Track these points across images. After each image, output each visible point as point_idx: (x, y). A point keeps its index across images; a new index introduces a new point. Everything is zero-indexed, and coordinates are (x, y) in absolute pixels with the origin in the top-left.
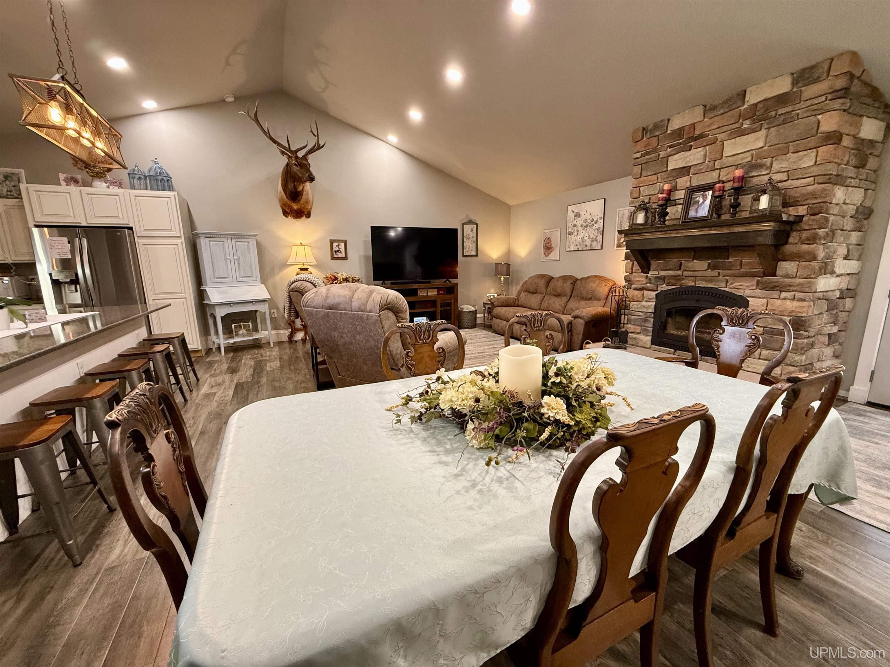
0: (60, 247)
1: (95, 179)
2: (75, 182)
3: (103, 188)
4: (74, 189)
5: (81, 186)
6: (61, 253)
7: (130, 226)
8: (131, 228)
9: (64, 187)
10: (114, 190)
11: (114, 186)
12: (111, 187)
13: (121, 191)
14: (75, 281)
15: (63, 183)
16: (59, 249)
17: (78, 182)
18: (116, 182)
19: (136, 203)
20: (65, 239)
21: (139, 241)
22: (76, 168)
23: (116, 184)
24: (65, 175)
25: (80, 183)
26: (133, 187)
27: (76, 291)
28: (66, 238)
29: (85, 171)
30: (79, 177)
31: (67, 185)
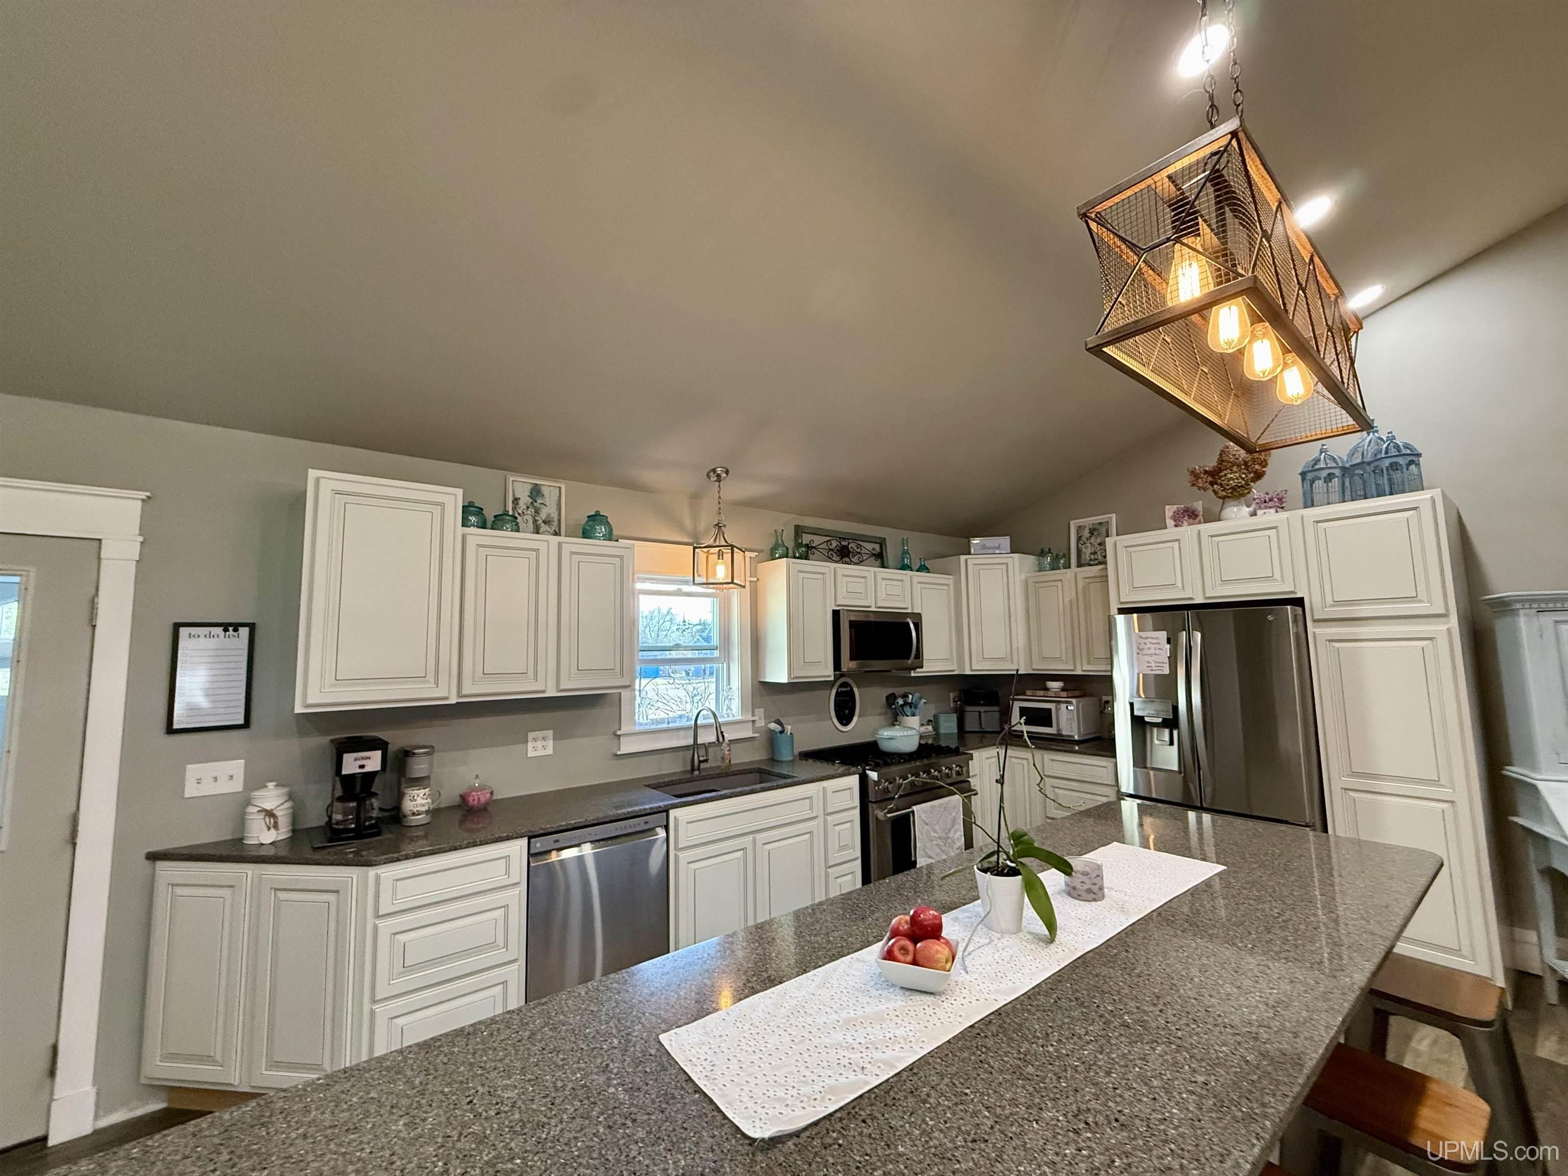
0: (1152, 651)
1: (1230, 502)
2: (1190, 517)
3: (1243, 517)
4: (1188, 531)
5: (1200, 523)
6: (1153, 664)
7: (1299, 595)
8: (1299, 602)
9: (1171, 531)
10: (1268, 516)
11: (1266, 508)
12: (1260, 512)
13: (1283, 515)
14: (1171, 723)
15: (1170, 522)
16: (1151, 655)
17: (1197, 516)
18: (1271, 500)
19: (1317, 536)
20: (1163, 635)
21: (1317, 631)
22: (1195, 488)
23: (1271, 504)
24: (1175, 508)
25: (1200, 518)
26: (1309, 503)
27: (1171, 743)
28: (1165, 633)
29: (1210, 491)
30: (1199, 506)
31: (1176, 526)
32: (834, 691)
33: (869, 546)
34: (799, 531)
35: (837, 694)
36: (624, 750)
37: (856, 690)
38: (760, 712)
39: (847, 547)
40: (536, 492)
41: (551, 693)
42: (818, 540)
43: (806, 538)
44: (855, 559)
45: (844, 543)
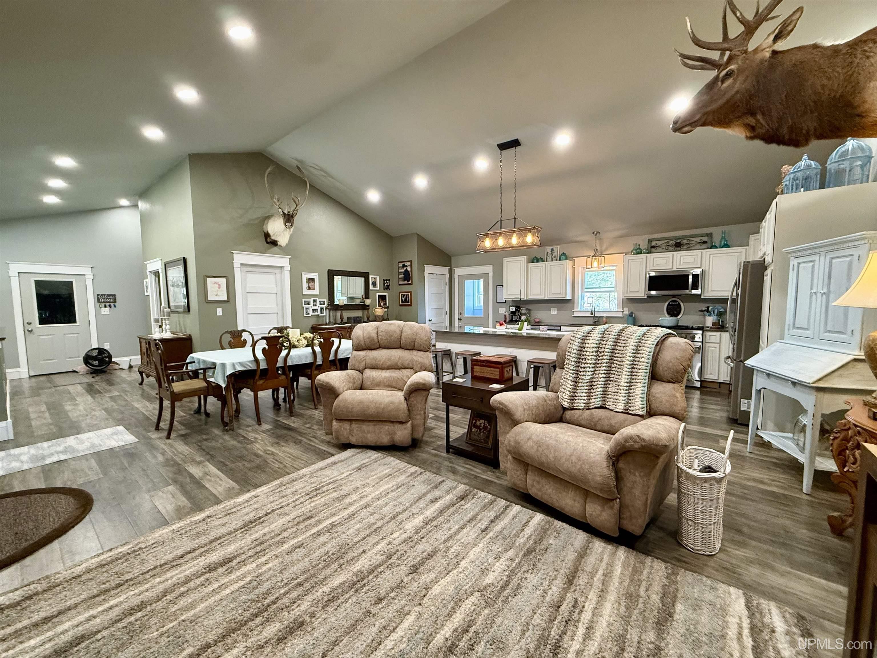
32: (667, 304)
33: (698, 240)
34: (650, 241)
35: (669, 305)
36: (575, 315)
37: (682, 304)
38: (626, 309)
39: (679, 243)
40: (552, 250)
41: (546, 298)
42: (659, 243)
43: (653, 244)
44: (685, 247)
45: (679, 241)
